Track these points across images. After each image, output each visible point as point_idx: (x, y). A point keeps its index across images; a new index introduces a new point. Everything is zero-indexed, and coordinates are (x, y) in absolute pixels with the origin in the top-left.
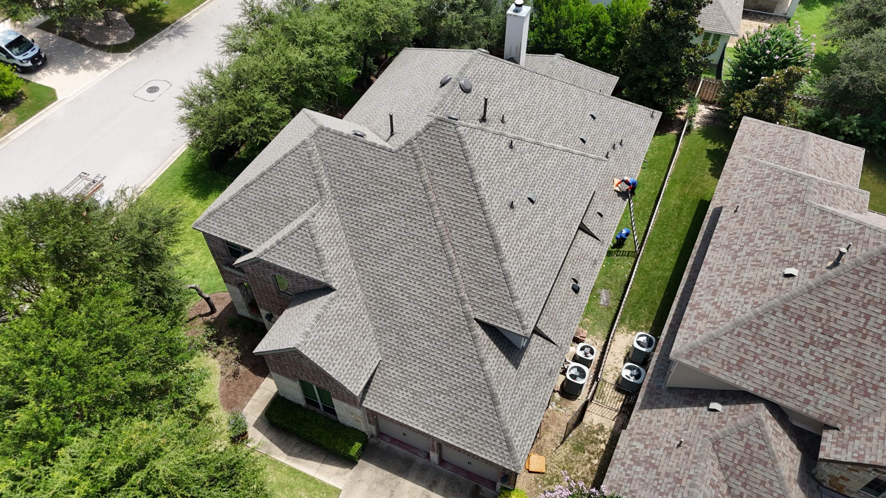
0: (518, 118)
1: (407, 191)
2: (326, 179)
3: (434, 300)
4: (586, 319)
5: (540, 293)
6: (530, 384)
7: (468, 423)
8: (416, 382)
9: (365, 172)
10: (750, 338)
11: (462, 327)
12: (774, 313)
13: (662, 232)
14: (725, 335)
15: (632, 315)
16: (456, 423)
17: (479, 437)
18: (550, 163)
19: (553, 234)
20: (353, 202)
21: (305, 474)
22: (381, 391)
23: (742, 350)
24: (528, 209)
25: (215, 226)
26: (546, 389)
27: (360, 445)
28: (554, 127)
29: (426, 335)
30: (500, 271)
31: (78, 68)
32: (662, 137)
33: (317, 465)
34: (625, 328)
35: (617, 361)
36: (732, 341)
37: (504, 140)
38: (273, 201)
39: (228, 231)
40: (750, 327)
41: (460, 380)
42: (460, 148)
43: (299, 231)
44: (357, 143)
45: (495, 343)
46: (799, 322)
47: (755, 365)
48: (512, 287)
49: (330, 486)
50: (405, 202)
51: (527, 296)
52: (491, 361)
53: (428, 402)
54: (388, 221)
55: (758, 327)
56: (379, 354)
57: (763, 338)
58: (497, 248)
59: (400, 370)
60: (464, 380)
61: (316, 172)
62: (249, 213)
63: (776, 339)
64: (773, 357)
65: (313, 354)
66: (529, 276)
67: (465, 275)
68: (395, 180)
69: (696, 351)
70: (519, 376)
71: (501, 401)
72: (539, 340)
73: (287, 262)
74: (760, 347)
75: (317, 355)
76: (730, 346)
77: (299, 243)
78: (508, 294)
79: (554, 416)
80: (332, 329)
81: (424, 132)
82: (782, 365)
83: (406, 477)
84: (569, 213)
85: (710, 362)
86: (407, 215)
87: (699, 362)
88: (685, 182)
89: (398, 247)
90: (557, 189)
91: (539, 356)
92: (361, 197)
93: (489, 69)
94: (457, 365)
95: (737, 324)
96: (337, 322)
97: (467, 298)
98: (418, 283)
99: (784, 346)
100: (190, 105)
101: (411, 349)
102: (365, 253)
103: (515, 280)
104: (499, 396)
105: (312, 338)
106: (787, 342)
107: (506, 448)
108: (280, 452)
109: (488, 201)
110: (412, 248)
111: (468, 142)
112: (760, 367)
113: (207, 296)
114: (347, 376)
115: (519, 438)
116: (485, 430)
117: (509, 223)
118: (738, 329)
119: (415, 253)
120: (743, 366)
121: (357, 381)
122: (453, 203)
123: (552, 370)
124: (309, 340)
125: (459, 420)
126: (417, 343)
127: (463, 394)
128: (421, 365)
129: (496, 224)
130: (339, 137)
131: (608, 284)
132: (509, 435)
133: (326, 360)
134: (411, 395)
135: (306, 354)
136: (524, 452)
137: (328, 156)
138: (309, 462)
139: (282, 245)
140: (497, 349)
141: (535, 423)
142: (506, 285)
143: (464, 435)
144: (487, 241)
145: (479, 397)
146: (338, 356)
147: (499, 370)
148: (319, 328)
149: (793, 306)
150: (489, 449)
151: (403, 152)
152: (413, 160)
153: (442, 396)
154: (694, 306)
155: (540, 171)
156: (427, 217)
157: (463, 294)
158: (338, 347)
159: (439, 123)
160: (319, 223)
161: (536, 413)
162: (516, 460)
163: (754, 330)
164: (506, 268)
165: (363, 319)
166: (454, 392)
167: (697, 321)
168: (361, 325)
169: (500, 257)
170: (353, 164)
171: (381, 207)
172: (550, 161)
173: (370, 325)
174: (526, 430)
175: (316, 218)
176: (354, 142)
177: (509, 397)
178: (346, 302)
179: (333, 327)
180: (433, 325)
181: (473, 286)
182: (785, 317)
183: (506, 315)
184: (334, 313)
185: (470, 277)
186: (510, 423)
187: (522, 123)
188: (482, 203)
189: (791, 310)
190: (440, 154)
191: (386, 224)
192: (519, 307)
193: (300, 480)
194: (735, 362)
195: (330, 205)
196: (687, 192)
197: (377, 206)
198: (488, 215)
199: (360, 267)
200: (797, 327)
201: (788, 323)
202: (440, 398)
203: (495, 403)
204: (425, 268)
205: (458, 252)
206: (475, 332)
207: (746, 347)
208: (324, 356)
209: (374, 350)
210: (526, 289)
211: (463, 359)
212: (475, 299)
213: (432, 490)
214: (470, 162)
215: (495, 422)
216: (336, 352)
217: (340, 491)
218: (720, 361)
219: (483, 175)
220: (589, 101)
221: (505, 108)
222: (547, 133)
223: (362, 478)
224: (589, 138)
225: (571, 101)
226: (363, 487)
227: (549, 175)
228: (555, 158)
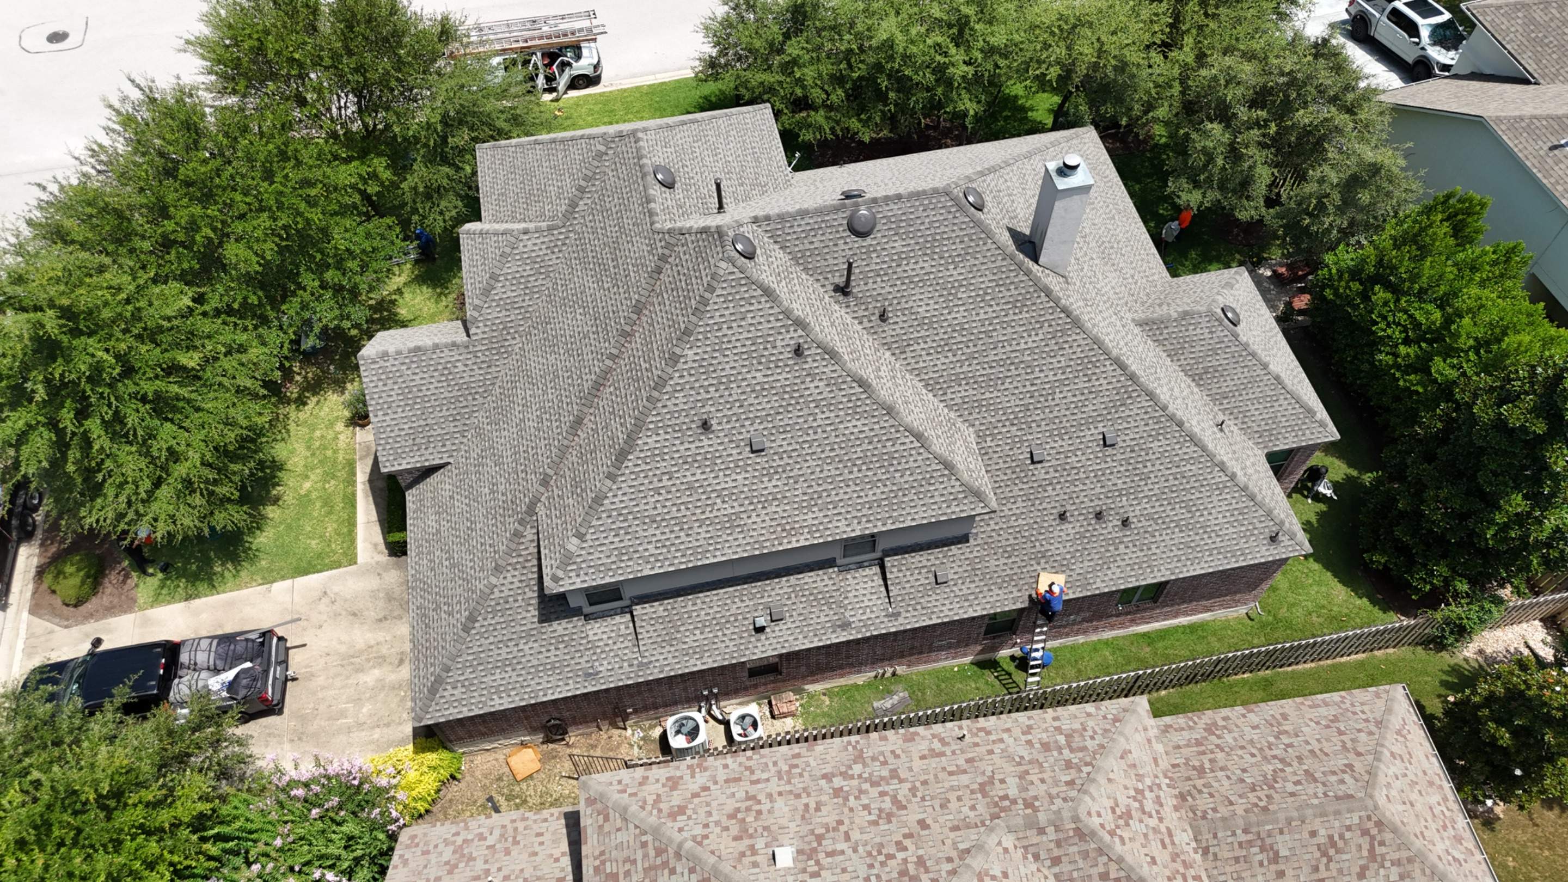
0: (923, 333)
1: (622, 292)
2: (590, 202)
3: (530, 449)
5: (631, 563)
6: (540, 656)
7: (435, 617)
8: (448, 522)
9: (617, 228)
10: (646, 865)
11: (519, 509)
12: (691, 871)
14: (636, 827)
16: (429, 605)
17: (427, 644)
18: (856, 425)
19: (744, 516)
20: (581, 254)
21: (355, 513)
22: (426, 496)
23: (628, 866)
24: (734, 452)
26: (561, 683)
28: (988, 395)
29: (494, 480)
30: (599, 485)
36: (631, 843)
37: (792, 334)
40: (659, 852)
41: (469, 565)
42: (702, 291)
43: (501, 238)
44: (642, 184)
48: (588, 518)
49: (355, 548)
50: (609, 303)
51: (604, 548)
52: (510, 579)
54: (582, 310)
55: (665, 864)
56: (455, 454)
58: (622, 456)
59: (451, 493)
60: (471, 569)
61: (584, 184)
62: (513, 176)
65: (371, 381)
66: (634, 528)
67: (574, 453)
68: (625, 266)
69: (600, 805)
70: (534, 632)
72: (627, 628)
73: (468, 262)
75: (376, 386)
76: (625, 844)
77: (490, 251)
79: (619, 745)
80: (421, 375)
81: (697, 233)
84: (811, 515)
85: (595, 837)
86: (598, 321)
87: (589, 821)
89: (562, 352)
90: (826, 467)
91: (601, 644)
92: (590, 255)
93: (943, 229)
94: (482, 544)
95: (656, 831)
96: (436, 374)
97: (552, 482)
98: (538, 412)
101: (474, 480)
103: (604, 515)
104: (477, 625)
105: (388, 364)
107: (428, 685)
108: (369, 469)
109: (668, 389)
110: (569, 366)
111: (719, 292)
114: (390, 441)
115: (455, 692)
116: (435, 644)
117: (677, 442)
118: (650, 838)
119: (566, 376)
122: (641, 353)
123: (597, 674)
124: (382, 363)
125: (433, 605)
126: (483, 479)
127: (458, 583)
128: (465, 508)
129: (651, 426)
130: (636, 160)
131: (924, 694)
132: (445, 675)
133: (380, 401)
134: (434, 531)
135: (364, 374)
136: (444, 713)
137: (612, 175)
141: (497, 701)
142: (587, 508)
143: (422, 626)
144: (621, 436)
145: (462, 601)
146: (400, 410)
147: (511, 599)
148: (407, 361)
150: (420, 666)
151: (658, 238)
152: (656, 258)
153: (448, 563)
155: (820, 422)
156: (607, 344)
157: (553, 472)
158: (410, 402)
160: (525, 246)
161: (513, 693)
162: (426, 709)
163: (659, 861)
164: (605, 489)
165: (474, 399)
166: (456, 571)
167: (663, 781)
168: (465, 403)
169: (612, 469)
170: (617, 207)
171: (592, 286)
172: (858, 423)
174: (475, 694)
175: (526, 237)
177: (491, 639)
178: (469, 362)
179: (426, 376)
180: (507, 475)
181: (568, 474)
183: (557, 542)
184: (442, 361)
186: (460, 666)
187: (922, 345)
188: (657, 383)
190: (683, 279)
191: (578, 311)
192: (573, 548)
193: (344, 514)
194: (608, 871)
195: (562, 237)
197: (591, 281)
198: (649, 405)
202: (445, 564)
203: (465, 627)
204: (556, 402)
206: (521, 528)
207: (633, 868)
208: (383, 395)
209: (453, 444)
210: (611, 539)
212: (555, 492)
214: (694, 319)
216: (402, 403)
217: (356, 563)
218: (602, 848)
219: (699, 351)
220: (1127, 413)
221: (911, 304)
222: (963, 393)
223: (384, 574)
224: (1054, 462)
225: (1081, 385)
226: (373, 583)
227: (833, 439)
228: (877, 427)
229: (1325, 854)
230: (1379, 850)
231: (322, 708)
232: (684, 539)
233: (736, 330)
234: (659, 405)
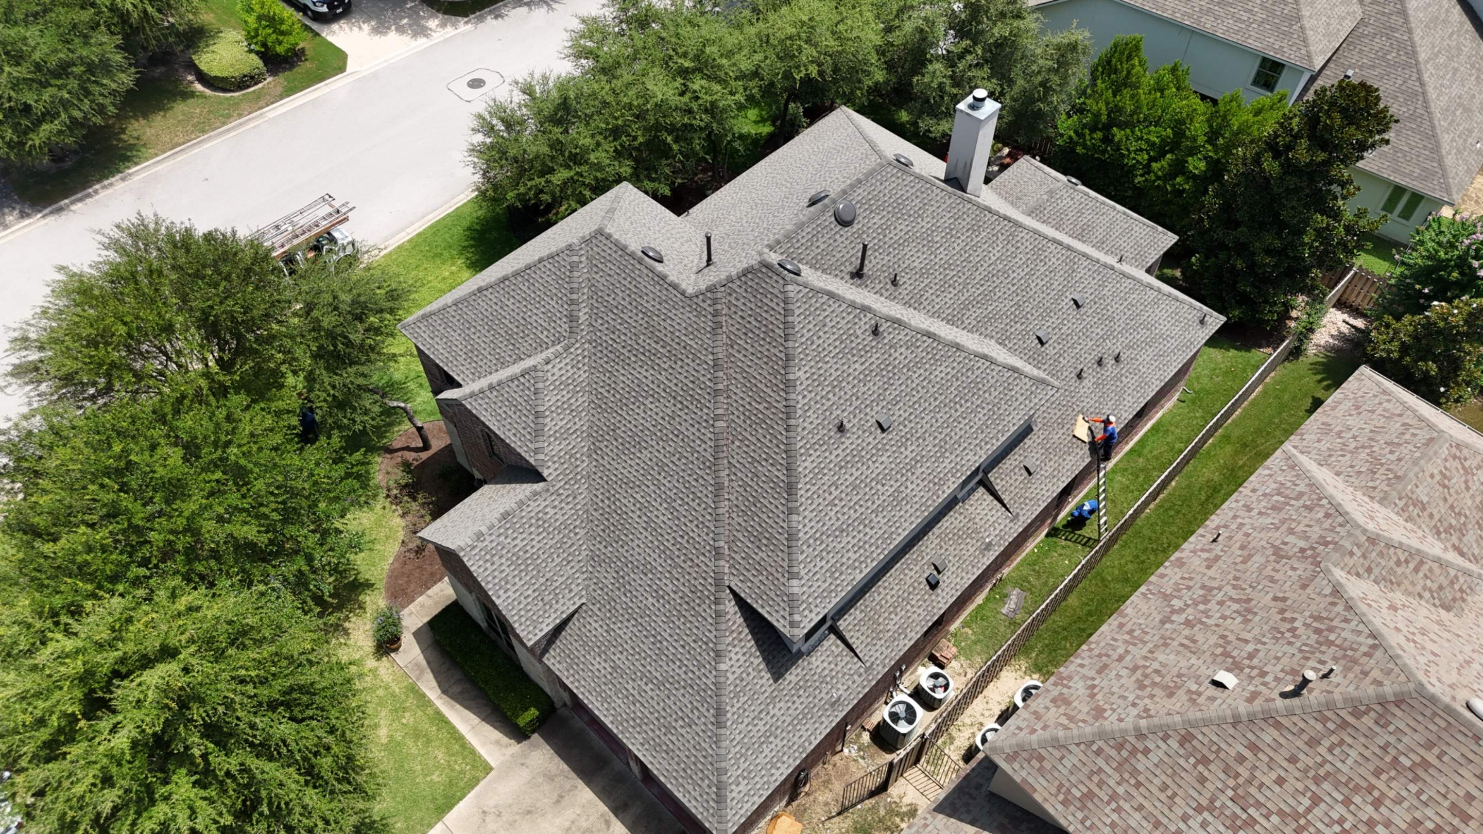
0: (926, 281)
1: (689, 361)
2: (587, 310)
3: (679, 539)
4: (967, 630)
5: (843, 577)
6: (790, 712)
7: (674, 738)
8: (621, 653)
9: (641, 315)
10: (1115, 765)
11: (706, 593)
12: (1165, 739)
13: (1163, 522)
14: (1078, 745)
15: (1047, 646)
16: (658, 732)
17: (683, 766)
18: (941, 371)
19: (902, 489)
20: (612, 356)
21: (454, 727)
22: (573, 649)
23: (1096, 779)
24: (870, 439)
25: (425, 336)
26: (817, 725)
27: (537, 713)
28: (990, 308)
29: (655, 587)
30: (785, 525)
31: (389, 28)
32: (1243, 353)
33: (474, 719)
34: (1024, 664)
35: (987, 713)
36: (1084, 759)
37: (865, 320)
38: (507, 322)
39: (439, 348)
40: (1120, 747)
41: (681, 672)
42: (781, 318)
43: (522, 380)
44: (643, 268)
45: (752, 632)
46: (1200, 768)
47: (1108, 810)
48: (794, 557)
49: (480, 757)
50: (681, 378)
51: (818, 576)
52: (735, 658)
53: (629, 687)
54: (651, 399)
55: (1134, 752)
56: (584, 593)
57: (1135, 772)
58: (791, 488)
59: (605, 627)
60: (686, 673)
61: (574, 296)
62: (473, 330)
63: (1156, 781)
64: (1140, 808)
65: (480, 567)
66: (831, 546)
67: (734, 515)
68: (677, 340)
69: (1024, 754)
70: (776, 693)
71: (729, 723)
72: (837, 646)
73: (494, 419)
74: (1125, 784)
75: (486, 569)
76: (1079, 765)
77: (516, 396)
78: (785, 565)
79: (847, 768)
80: (521, 537)
81: (739, 278)
82: (1150, 827)
83: (588, 784)
84: (947, 461)
85: (1041, 780)
86: (679, 398)
87: (1024, 774)
88: (1245, 445)
89: (654, 443)
90: (938, 416)
91: (826, 672)
92: (625, 351)
93: (900, 193)
94: (683, 647)
95: (1102, 735)
96: (532, 529)
97: (727, 552)
98: (665, 505)
99: (1163, 797)
100: (490, 130)
101: (628, 600)
102: (607, 437)
103: (805, 547)
104: (729, 715)
105: (486, 543)
106: (1169, 793)
107: (714, 796)
108: (434, 683)
109: (800, 412)
110: (672, 450)
111: (797, 312)
112: (1115, 816)
113: (419, 424)
114: (522, 613)
115: (740, 788)
116: (693, 759)
117: (827, 454)
118: (1101, 743)
119: (674, 459)
120: (1089, 805)
121: (535, 623)
122: (748, 399)
123: (839, 698)
124: (481, 545)
125: (663, 730)
126: (638, 594)
127: (679, 694)
128: (635, 630)
129: (802, 451)
130: (620, 253)
131: (1029, 582)
132: (724, 778)
133: (497, 581)
134: (609, 670)
135: (468, 564)
136: (742, 812)
137: (597, 277)
138: (466, 712)
139: (495, 393)
140: (753, 642)
141: (777, 773)
142: (786, 550)
143: (664, 755)
144: (779, 474)
145: (699, 705)
146: (517, 579)
147: (744, 675)
148: (502, 531)
149: (1200, 737)
150: (690, 788)
151: (699, 301)
152: (710, 317)
153: (650, 685)
154: (1062, 678)
155: (917, 381)
156: (705, 410)
157: (722, 544)
158: (523, 567)
159: (764, 270)
160: (553, 375)
161: (785, 758)
162: (723, 820)
163: (1125, 753)
164: (794, 524)
165: (576, 534)
166: (668, 686)
167: (1051, 705)
168: (570, 542)
169: (790, 505)
170: (627, 299)
171: (647, 374)
172: (942, 368)
173: (585, 547)
174: (757, 779)
175: (550, 366)
176: (638, 266)
177: (746, 721)
178: (556, 503)
179: (524, 536)
180: (667, 575)
181: (740, 535)
182: (1182, 752)
183: (772, 595)
184: (533, 514)
185: (740, 520)
186: (733, 762)
187: (931, 291)
188: (789, 412)
189: (1195, 742)
190: (752, 320)
191: (646, 402)
192: (796, 590)
193: (444, 734)
194: (1078, 794)
195: (579, 351)
196: (1241, 463)
197: (643, 371)
198: (792, 434)
199: (594, 456)
200: (1195, 774)
201: (1182, 761)
202: (647, 689)
203: (719, 724)
204: (680, 486)
205: (733, 478)
206: (722, 607)
207: (1103, 776)
208: (496, 573)
209: (578, 585)
210: (819, 565)
211: (695, 641)
212: (737, 557)
213: (616, 815)
214: (790, 344)
215: (710, 752)
216: (516, 572)
217: (491, 769)
218: (1056, 783)
219: (807, 368)
220: (1079, 276)
221: (907, 262)
222: (975, 315)
223: (528, 761)
224: (1055, 338)
225: (1042, 270)
226: (524, 775)
227: (932, 391)
228: (955, 364)
229: (1444, 486)
230: (1467, 464)
232: (871, 533)
233: (824, 337)
234: (800, 429)
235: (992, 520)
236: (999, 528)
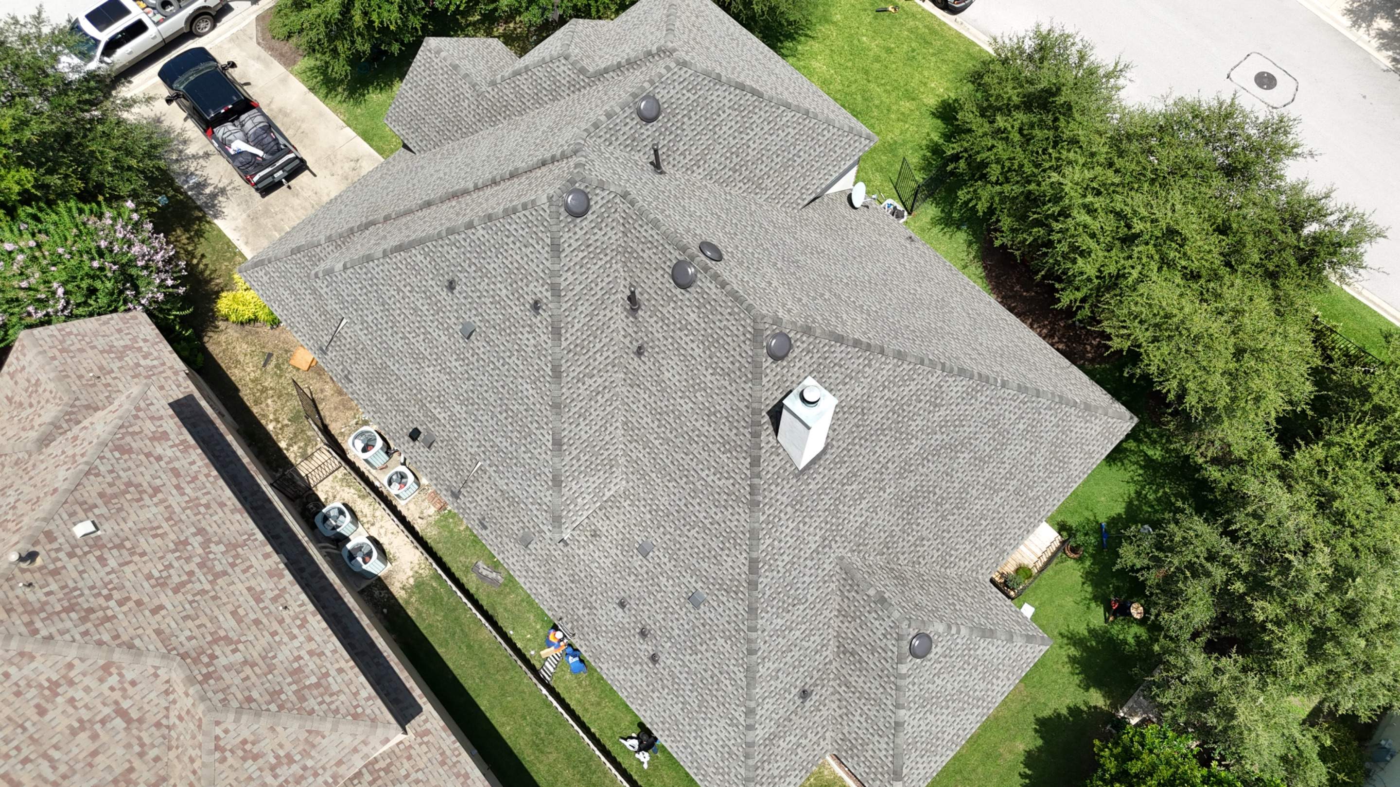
15: (440, 599)
18: (528, 390)
24: (453, 319)
35: (382, 531)
37: (544, 290)
51: (350, 288)
65: (420, 61)
66: (371, 296)
80: (445, 86)
84: (459, 408)
90: (491, 393)
93: (729, 340)
96: (452, 94)
103: (365, 270)
105: (435, 60)
111: (527, 213)
117: (431, 276)
124: (433, 57)
129: (427, 249)
133: (415, 78)
135: (420, 52)
141: (276, 307)
146: (419, 94)
155: (510, 361)
158: (428, 96)
161: (285, 312)
165: (457, 132)
168: (450, 128)
172: (531, 391)
177: (297, 271)
178: (472, 107)
179: (446, 89)
184: (461, 89)
186: (275, 266)
208: (419, 77)
210: (357, 287)
219: (487, 236)
220: (724, 599)
221: (664, 362)
222: (641, 456)
224: (651, 566)
225: (714, 545)
227: (508, 381)
228: (538, 406)
231: (279, 216)
232: (388, 334)
233: (516, 248)
234: (440, 242)
235: (478, 499)
236: (472, 506)
